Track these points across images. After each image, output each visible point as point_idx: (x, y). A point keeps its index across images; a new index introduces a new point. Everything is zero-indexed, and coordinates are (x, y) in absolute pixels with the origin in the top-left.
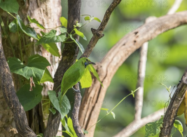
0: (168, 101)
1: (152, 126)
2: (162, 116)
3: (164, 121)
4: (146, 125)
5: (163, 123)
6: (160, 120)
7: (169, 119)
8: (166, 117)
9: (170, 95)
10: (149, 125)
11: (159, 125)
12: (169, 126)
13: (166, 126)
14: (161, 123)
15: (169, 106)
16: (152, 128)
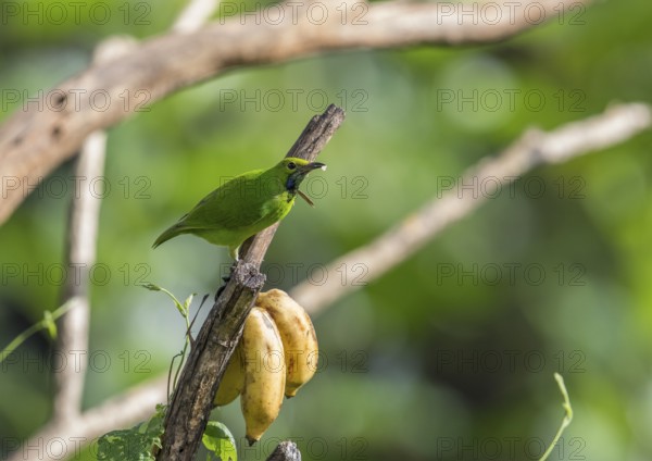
0: (183, 353)
1: (120, 443)
2: (158, 407)
3: (166, 427)
4: (102, 440)
5: (163, 432)
6: (152, 422)
7: (184, 417)
8: (174, 412)
9: (189, 329)
10: (110, 439)
11: (150, 441)
12: (186, 443)
13: (173, 443)
14: (156, 433)
15: (185, 371)
16: (124, 450)
